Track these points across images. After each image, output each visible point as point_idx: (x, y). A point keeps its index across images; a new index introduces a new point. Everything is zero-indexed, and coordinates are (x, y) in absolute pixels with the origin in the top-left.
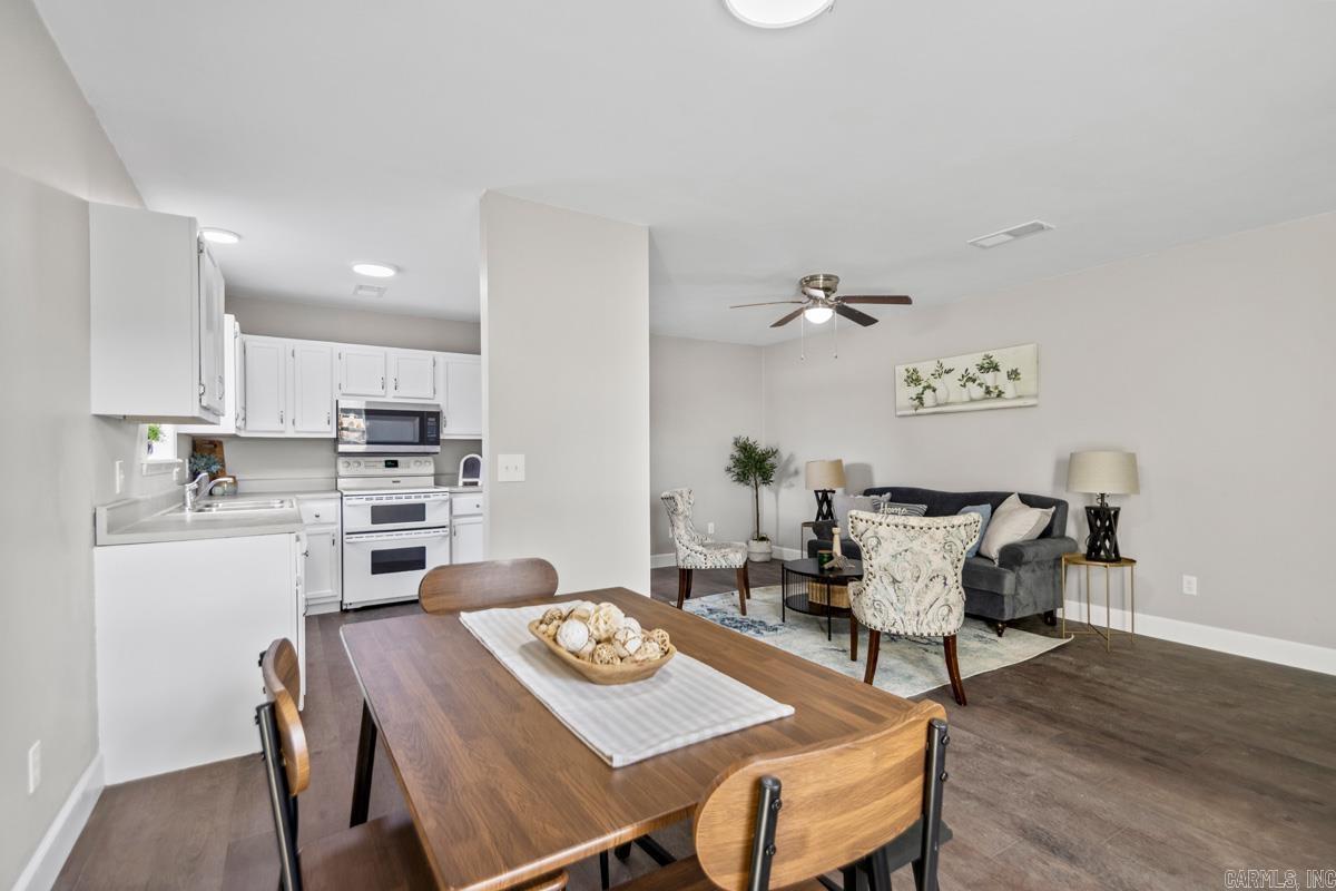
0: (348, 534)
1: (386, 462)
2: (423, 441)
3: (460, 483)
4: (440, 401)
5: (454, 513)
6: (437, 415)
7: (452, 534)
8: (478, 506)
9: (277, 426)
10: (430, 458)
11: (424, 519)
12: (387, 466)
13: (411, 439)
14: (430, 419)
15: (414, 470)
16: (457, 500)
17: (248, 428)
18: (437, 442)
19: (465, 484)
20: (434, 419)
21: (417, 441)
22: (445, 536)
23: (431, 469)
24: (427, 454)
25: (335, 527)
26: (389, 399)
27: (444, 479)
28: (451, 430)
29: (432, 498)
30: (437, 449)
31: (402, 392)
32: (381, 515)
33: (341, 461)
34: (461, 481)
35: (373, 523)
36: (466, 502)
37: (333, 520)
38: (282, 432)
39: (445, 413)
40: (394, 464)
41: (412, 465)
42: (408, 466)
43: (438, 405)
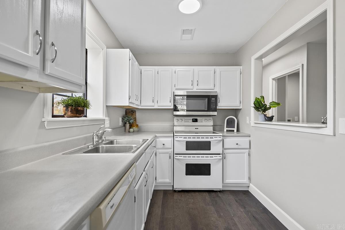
0: (176, 154)
1: (193, 119)
2: (209, 110)
3: (225, 130)
4: (217, 90)
5: (225, 147)
6: (216, 97)
7: (224, 158)
8: (237, 144)
9: (151, 104)
10: (211, 118)
11: (210, 149)
12: (193, 121)
13: (203, 109)
14: (212, 99)
15: (204, 123)
16: (227, 140)
17: (142, 105)
18: (215, 110)
19: (227, 131)
20: (214, 99)
21: (206, 109)
22: (220, 159)
23: (211, 123)
24: (210, 116)
25: (170, 150)
26: (195, 90)
27: (217, 128)
28: (222, 104)
29: (214, 139)
30: (215, 113)
31: (200, 87)
32: (190, 146)
33: (176, 118)
34: (226, 129)
35: (186, 150)
36: (231, 141)
37: (170, 147)
38: (154, 106)
39: (219, 96)
40: (196, 121)
41: (203, 121)
42: (202, 122)
43: (216, 92)
